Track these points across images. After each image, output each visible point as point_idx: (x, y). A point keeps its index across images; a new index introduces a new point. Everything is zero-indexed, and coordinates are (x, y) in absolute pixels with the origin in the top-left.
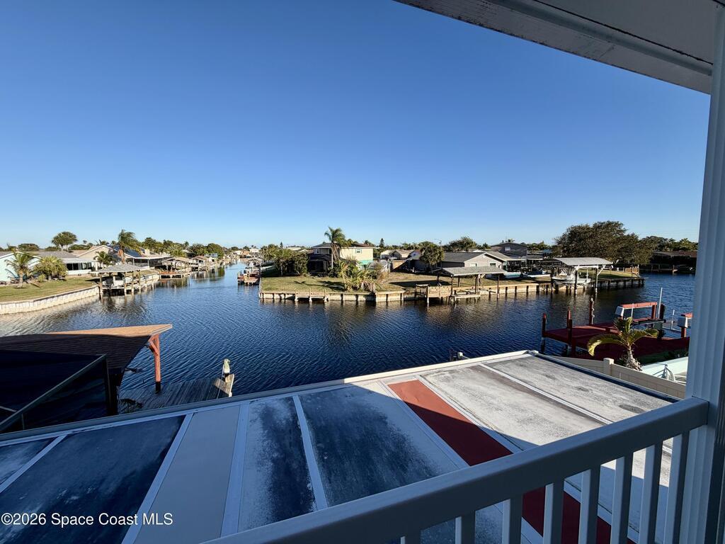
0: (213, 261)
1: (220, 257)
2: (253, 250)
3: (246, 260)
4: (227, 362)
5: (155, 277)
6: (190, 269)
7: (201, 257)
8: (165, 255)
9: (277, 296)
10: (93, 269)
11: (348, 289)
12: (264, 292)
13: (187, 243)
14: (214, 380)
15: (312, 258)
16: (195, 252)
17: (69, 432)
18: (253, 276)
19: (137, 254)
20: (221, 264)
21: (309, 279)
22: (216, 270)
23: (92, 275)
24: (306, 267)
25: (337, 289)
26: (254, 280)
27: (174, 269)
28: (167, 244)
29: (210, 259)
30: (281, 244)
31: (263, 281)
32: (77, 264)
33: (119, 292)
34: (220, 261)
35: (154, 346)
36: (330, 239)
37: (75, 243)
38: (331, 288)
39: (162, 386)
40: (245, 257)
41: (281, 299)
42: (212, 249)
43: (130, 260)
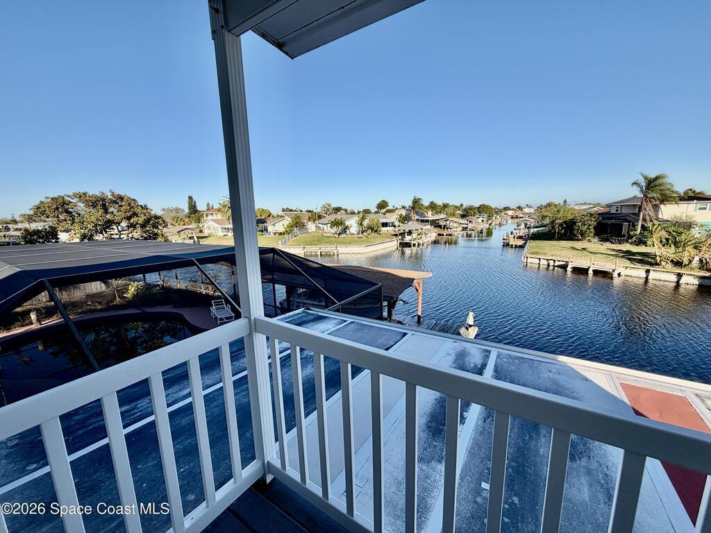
0: (483, 221)
1: (490, 217)
2: (527, 210)
3: (517, 220)
4: (471, 314)
5: (433, 234)
6: (461, 229)
7: (472, 217)
8: (442, 216)
9: (544, 262)
10: (395, 226)
11: (663, 263)
12: (529, 255)
13: (462, 205)
14: (460, 327)
15: (603, 219)
16: (467, 213)
17: (353, 320)
18: (520, 237)
19: (422, 215)
20: (490, 224)
21: (594, 245)
22: (484, 231)
23: (394, 231)
24: (593, 230)
25: (641, 262)
26: (520, 242)
27: (447, 228)
28: (445, 206)
29: (480, 220)
30: (565, 201)
31: (531, 244)
32: (387, 223)
33: (408, 245)
34: (490, 222)
35: (418, 288)
36: (642, 191)
37: (388, 208)
38: (629, 259)
39: (421, 320)
40: (517, 217)
41: (549, 265)
42: (482, 209)
43: (418, 220)
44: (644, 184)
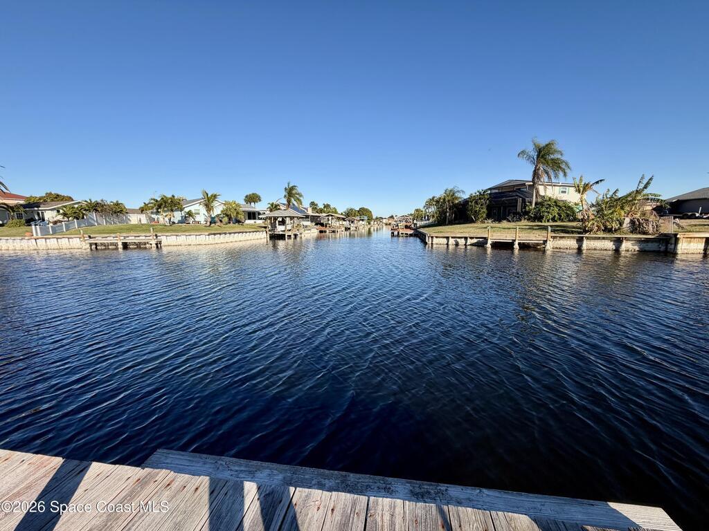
1: (369, 221)
5: (315, 231)
6: (344, 229)
7: (354, 217)
9: (453, 242)
12: (434, 235)
18: (408, 227)
24: (485, 210)
27: (330, 227)
29: (361, 223)
33: (282, 237)
42: (363, 212)
44: (535, 155)
